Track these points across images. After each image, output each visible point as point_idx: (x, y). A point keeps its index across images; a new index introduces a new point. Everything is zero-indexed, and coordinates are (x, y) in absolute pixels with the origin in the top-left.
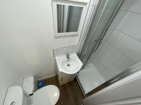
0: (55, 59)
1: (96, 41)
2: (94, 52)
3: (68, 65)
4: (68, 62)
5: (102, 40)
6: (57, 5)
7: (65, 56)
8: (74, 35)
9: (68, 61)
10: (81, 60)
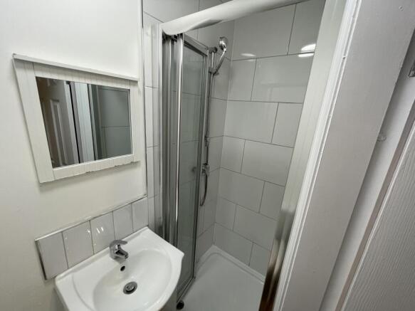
0: (55, 292)
1: (193, 170)
2: (202, 205)
3: (130, 289)
4: (126, 277)
5: (206, 164)
6: (37, 78)
7: (105, 253)
8: (124, 165)
9: (123, 269)
10: (175, 244)
